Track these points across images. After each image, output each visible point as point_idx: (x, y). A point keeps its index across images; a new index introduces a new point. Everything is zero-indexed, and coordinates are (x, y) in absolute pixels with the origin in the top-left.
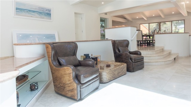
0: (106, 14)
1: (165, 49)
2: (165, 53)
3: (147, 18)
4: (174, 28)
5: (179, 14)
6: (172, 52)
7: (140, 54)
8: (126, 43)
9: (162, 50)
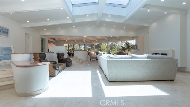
0: (45, 36)
1: (78, 57)
2: (78, 59)
3: (68, 41)
4: (80, 48)
5: (82, 41)
6: (81, 59)
7: (70, 59)
8: (63, 54)
9: (77, 58)
